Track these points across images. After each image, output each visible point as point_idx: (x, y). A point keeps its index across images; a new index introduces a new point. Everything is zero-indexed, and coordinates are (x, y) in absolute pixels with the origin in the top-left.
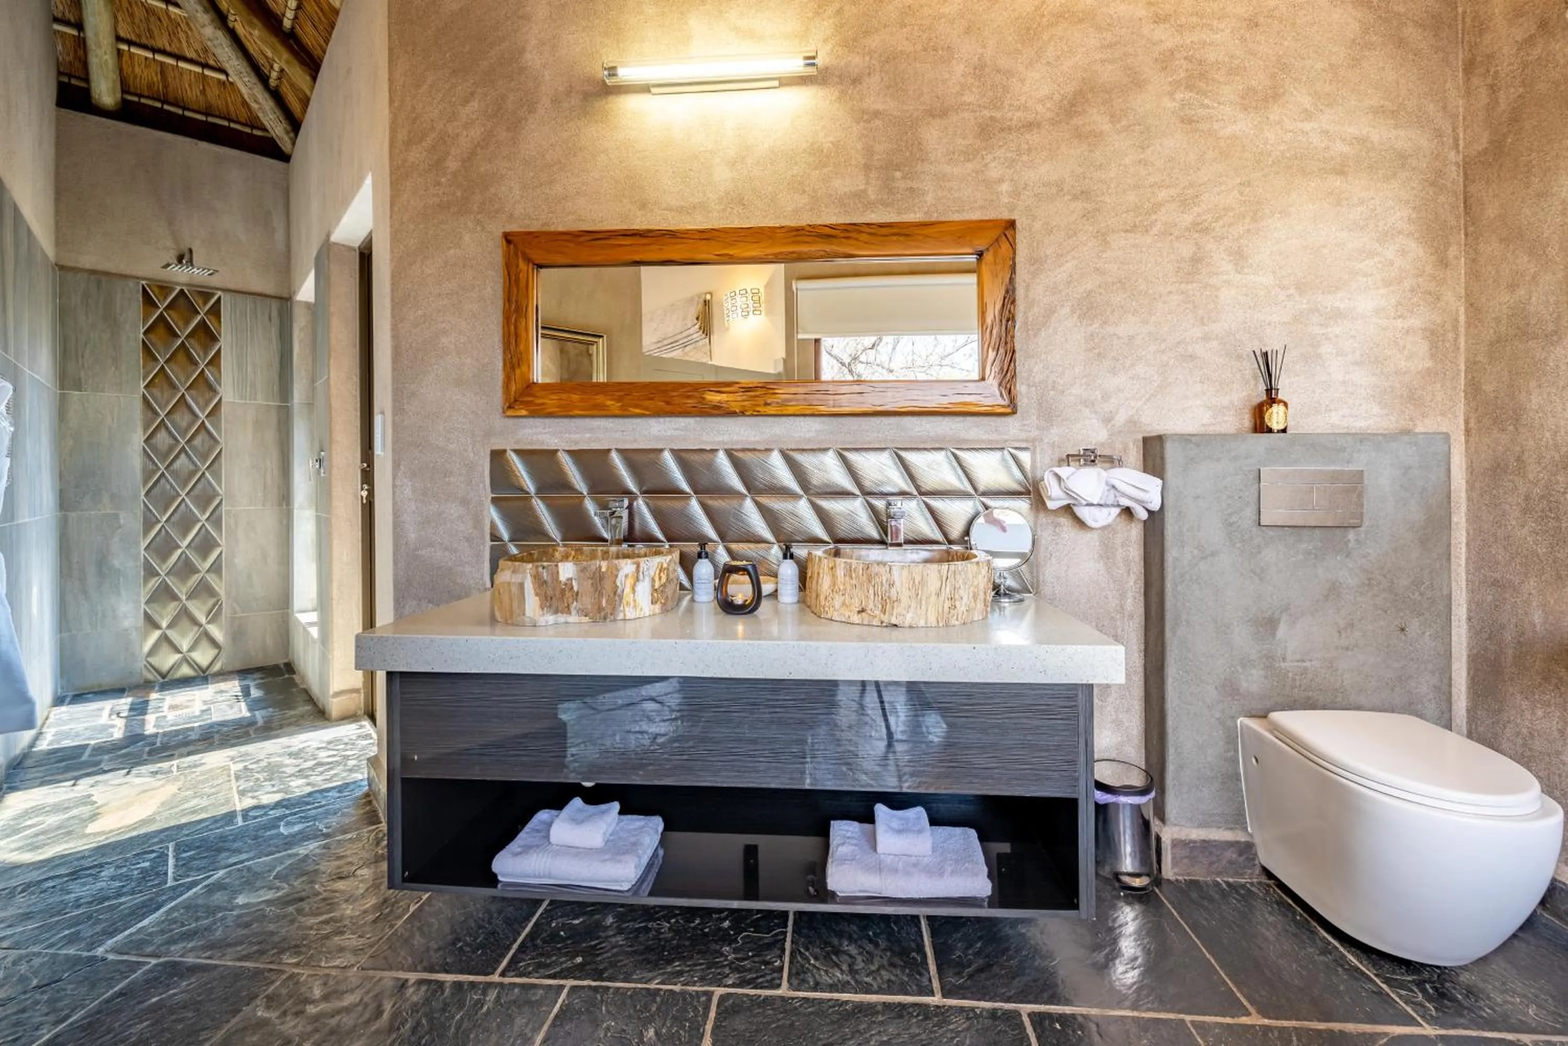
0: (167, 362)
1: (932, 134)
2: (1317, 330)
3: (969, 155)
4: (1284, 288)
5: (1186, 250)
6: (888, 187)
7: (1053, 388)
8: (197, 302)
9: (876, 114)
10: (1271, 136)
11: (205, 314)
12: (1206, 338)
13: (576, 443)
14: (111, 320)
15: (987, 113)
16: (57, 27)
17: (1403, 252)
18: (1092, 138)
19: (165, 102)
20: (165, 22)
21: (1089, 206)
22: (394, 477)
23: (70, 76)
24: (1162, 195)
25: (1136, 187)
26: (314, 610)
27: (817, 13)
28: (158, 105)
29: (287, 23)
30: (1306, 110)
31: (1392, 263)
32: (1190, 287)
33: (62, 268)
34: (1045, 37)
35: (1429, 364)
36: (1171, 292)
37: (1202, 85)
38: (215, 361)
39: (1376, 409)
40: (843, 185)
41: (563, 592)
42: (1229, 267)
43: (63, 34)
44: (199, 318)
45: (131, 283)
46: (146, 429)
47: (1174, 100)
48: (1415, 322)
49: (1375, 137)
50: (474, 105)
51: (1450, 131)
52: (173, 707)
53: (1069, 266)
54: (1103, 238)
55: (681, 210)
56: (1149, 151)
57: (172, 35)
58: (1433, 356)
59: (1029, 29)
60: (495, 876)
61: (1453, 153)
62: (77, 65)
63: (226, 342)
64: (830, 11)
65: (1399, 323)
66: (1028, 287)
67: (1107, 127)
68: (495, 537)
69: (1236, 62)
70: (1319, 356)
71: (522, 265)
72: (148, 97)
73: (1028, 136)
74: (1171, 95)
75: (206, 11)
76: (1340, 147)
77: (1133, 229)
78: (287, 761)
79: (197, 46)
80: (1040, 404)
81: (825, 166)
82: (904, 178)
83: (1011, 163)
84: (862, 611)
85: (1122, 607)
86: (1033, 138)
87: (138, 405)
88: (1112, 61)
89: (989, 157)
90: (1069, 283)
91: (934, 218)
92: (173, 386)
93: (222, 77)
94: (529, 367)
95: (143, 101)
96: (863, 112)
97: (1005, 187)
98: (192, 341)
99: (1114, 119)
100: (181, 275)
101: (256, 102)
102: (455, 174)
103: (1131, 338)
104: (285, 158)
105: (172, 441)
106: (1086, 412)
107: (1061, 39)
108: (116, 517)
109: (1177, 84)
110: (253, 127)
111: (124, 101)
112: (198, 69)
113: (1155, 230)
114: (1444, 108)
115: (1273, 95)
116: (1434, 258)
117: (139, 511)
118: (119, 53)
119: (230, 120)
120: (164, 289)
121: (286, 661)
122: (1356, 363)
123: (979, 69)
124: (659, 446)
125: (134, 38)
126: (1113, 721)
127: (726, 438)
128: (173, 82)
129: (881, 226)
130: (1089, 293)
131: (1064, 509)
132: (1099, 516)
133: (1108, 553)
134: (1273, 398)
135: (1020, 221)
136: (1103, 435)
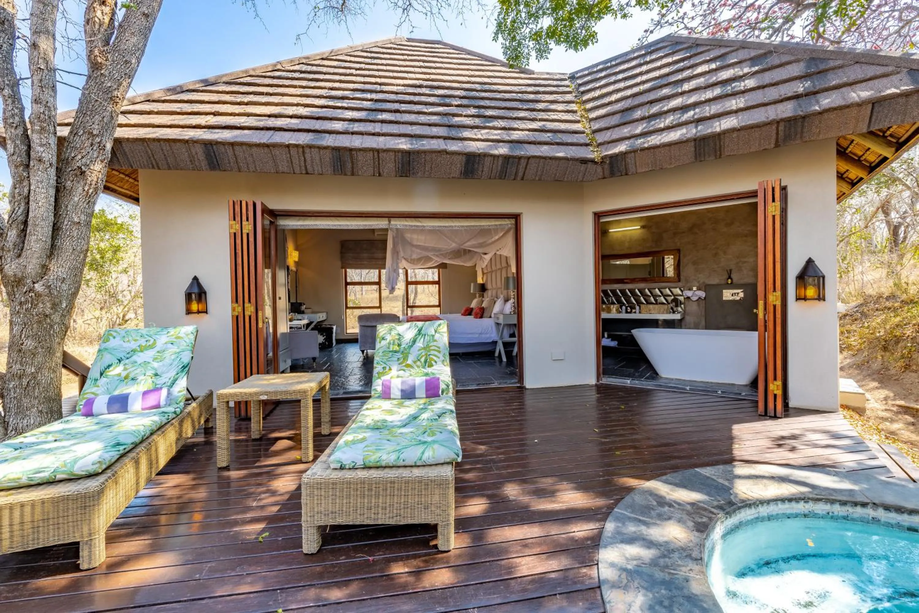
1: (665, 235)
2: (741, 265)
3: (672, 238)
4: (734, 258)
5: (714, 252)
6: (656, 244)
7: (688, 277)
9: (654, 232)
10: (731, 231)
12: (718, 267)
15: (675, 231)
18: (695, 234)
21: (695, 245)
24: (709, 243)
25: (704, 242)
32: (715, 258)
36: (711, 260)
42: (723, 255)
53: (691, 256)
54: (697, 251)
55: (620, 251)
56: (706, 235)
66: (683, 260)
67: (698, 232)
70: (742, 270)
73: (683, 234)
74: (711, 225)
77: (703, 249)
80: (685, 280)
81: (645, 242)
82: (659, 243)
83: (680, 239)
85: (702, 314)
89: (675, 238)
90: (691, 259)
91: (665, 249)
96: (652, 232)
97: (678, 243)
99: (700, 230)
103: (703, 268)
106: (694, 281)
113: (707, 249)
115: (732, 224)
123: (673, 223)
124: (616, 289)
127: (628, 287)
130: (695, 260)
131: (688, 298)
132: (695, 298)
133: (699, 305)
134: (730, 277)
135: (681, 249)
136: (698, 285)
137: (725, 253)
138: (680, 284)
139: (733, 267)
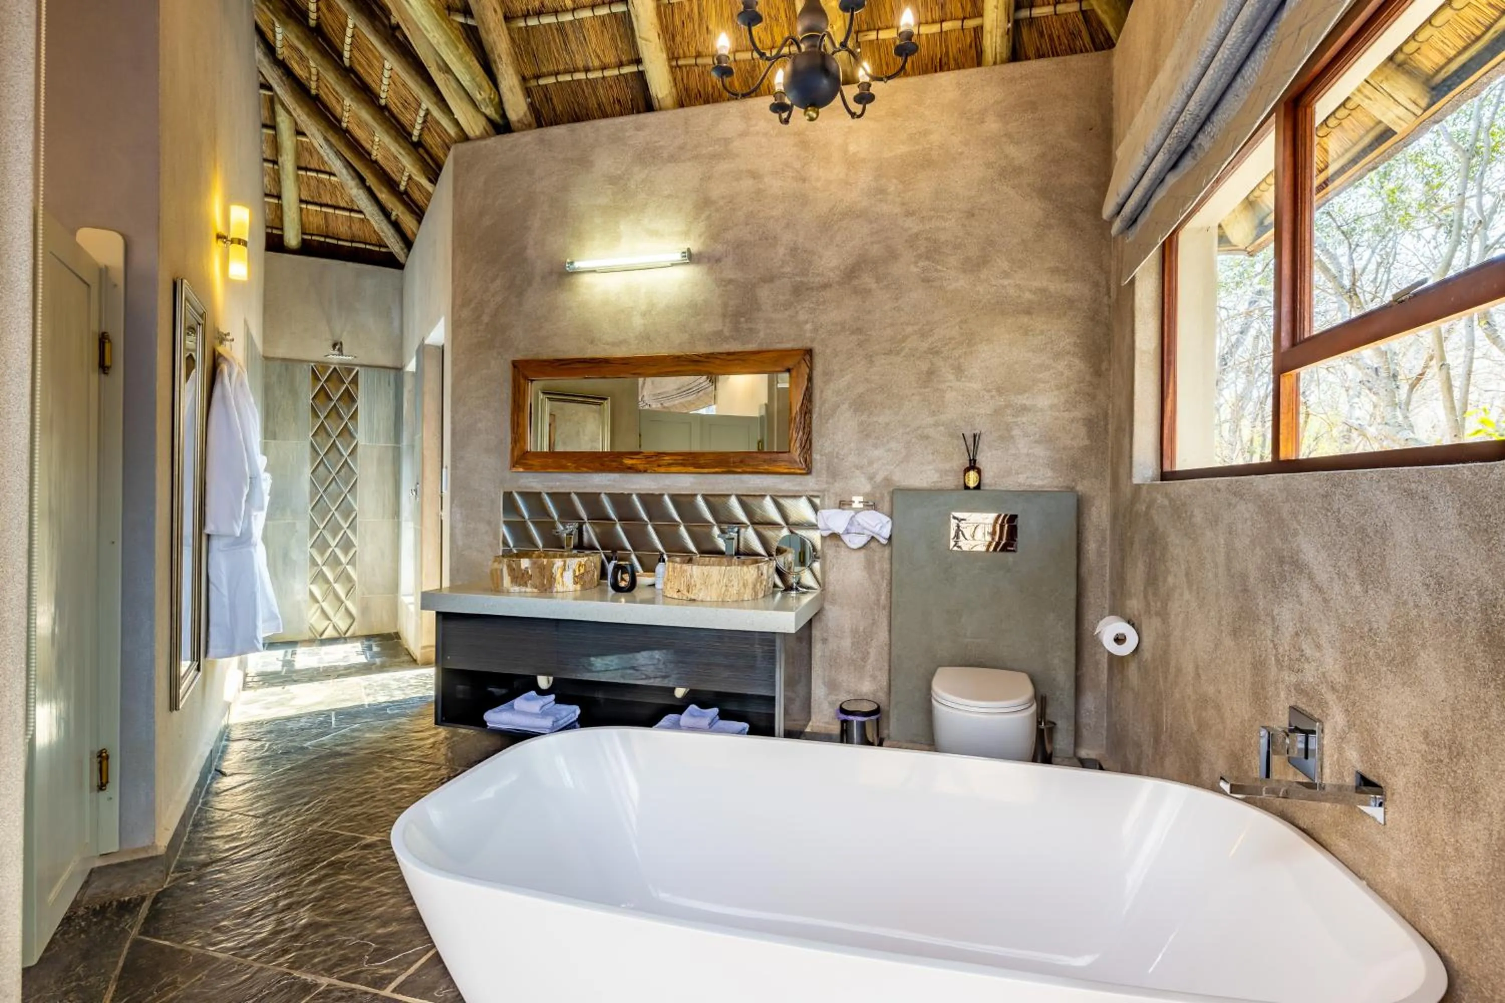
0: (325, 418)
1: (764, 293)
2: (1010, 419)
3: (787, 305)
4: (989, 391)
5: (924, 366)
6: (736, 328)
7: (837, 457)
8: (343, 374)
9: (730, 281)
10: (980, 289)
11: (350, 383)
12: (936, 425)
13: (552, 488)
14: (294, 392)
15: (798, 279)
16: (267, 199)
17: (1070, 366)
18: (864, 293)
19: (327, 236)
20: (329, 187)
21: (861, 337)
22: (451, 507)
23: (272, 228)
24: (909, 329)
25: (892, 325)
26: (412, 595)
27: (695, 219)
28: (322, 239)
29: (402, 188)
30: (1005, 271)
31: (1062, 374)
32: (927, 390)
33: (266, 358)
34: (836, 227)
35: (1087, 442)
36: (913, 394)
37: (937, 257)
38: (354, 417)
39: (1050, 473)
40: (709, 327)
41: (523, 574)
42: (951, 377)
43: (269, 203)
44: (345, 386)
45: (305, 366)
46: (312, 464)
47: (918, 267)
48: (1077, 414)
49: (1052, 288)
50: (498, 282)
51: (1104, 283)
52: (326, 654)
53: (848, 378)
54: (870, 359)
55: (614, 344)
56: (900, 302)
57: (333, 194)
58: (1089, 437)
59: (825, 223)
60: (485, 722)
61: (1106, 298)
62: (277, 221)
63: (361, 403)
64: (703, 216)
65: (1066, 414)
66: (822, 392)
67: (874, 286)
68: (505, 543)
69: (959, 240)
70: (1012, 437)
71: (522, 381)
72: (317, 235)
73: (824, 293)
74: (916, 263)
75: (353, 179)
76: (1028, 295)
77: (890, 352)
78: (392, 682)
79: (347, 199)
80: (828, 467)
81: (699, 315)
82: (746, 322)
83: (812, 311)
84: (679, 591)
85: (878, 600)
86: (828, 294)
87: (308, 448)
88: (879, 242)
89: (799, 307)
90: (848, 388)
91: (764, 347)
92: (329, 435)
93: (362, 216)
94: (525, 443)
95: (314, 238)
96: (722, 280)
97: (808, 326)
98: (341, 403)
99: (878, 280)
100: (335, 358)
101: (383, 232)
102: (487, 324)
103: (887, 424)
104: (400, 266)
105: (326, 472)
106: (858, 472)
107: (846, 229)
108: (294, 524)
109: (920, 257)
110: (380, 246)
111: (303, 240)
112: (347, 214)
113: (903, 354)
114: (1100, 267)
115: (983, 261)
116: (1091, 370)
117: (307, 522)
118: (301, 209)
119: (366, 243)
120: (325, 366)
121: (395, 631)
122: (1036, 442)
123: (794, 251)
124: (598, 491)
125: (310, 199)
126: (871, 676)
127: (638, 487)
128: (332, 224)
129: (729, 354)
130: (860, 396)
131: (835, 536)
132: (857, 541)
133: (869, 565)
134: (973, 466)
135: (817, 348)
136: (868, 488)
137: (959, 370)
138: (810, 483)
139: (981, 426)
